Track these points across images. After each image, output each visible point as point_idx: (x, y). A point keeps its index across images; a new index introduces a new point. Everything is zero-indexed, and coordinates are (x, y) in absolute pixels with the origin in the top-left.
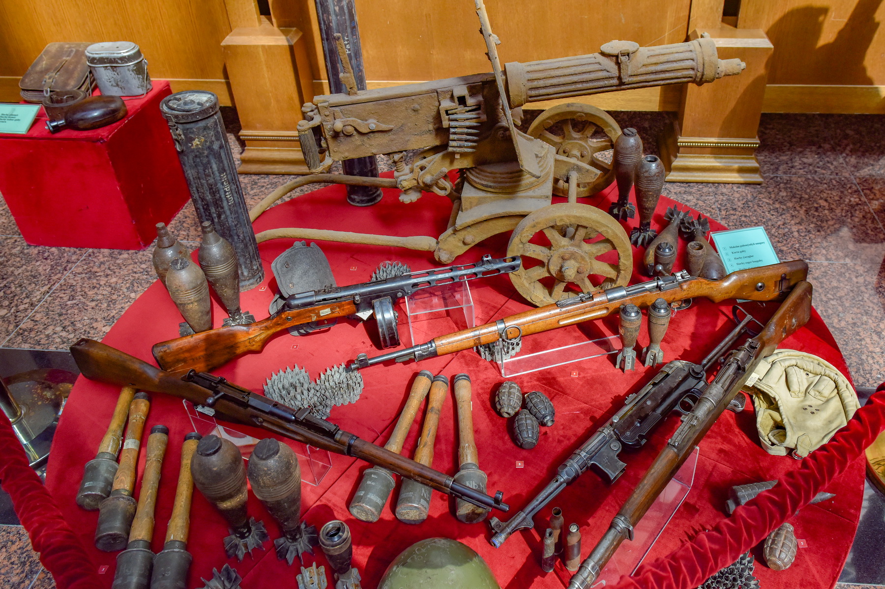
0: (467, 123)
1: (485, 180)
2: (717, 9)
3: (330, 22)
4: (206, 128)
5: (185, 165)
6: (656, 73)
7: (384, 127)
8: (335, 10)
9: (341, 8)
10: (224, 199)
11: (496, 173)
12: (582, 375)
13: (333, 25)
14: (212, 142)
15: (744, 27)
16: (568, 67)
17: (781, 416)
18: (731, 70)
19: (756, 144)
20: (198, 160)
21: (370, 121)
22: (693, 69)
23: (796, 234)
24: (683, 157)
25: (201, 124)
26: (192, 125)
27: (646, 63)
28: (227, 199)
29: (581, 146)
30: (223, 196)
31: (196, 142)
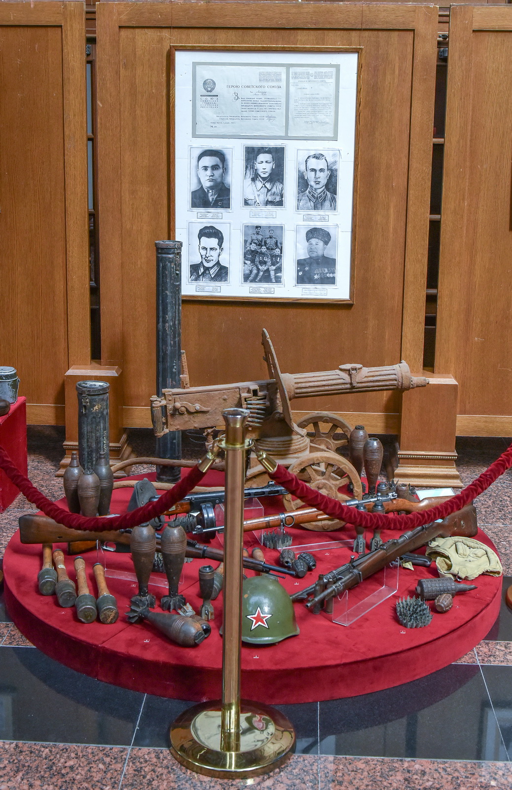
0: (258, 406)
1: (266, 447)
2: (419, 359)
3: (166, 350)
4: (103, 400)
5: (84, 423)
6: (373, 381)
7: (205, 409)
8: (171, 343)
9: (175, 342)
10: (102, 448)
11: (274, 442)
12: (332, 554)
13: (168, 352)
14: (104, 409)
15: (439, 373)
16: (319, 376)
17: (450, 561)
18: (420, 383)
19: (455, 456)
20: (94, 420)
21: (196, 405)
22: (396, 380)
23: (484, 513)
24: (402, 466)
25: (101, 397)
26: (96, 397)
27: (367, 375)
28: (104, 448)
29: (327, 442)
30: (102, 446)
31: (96, 407)
